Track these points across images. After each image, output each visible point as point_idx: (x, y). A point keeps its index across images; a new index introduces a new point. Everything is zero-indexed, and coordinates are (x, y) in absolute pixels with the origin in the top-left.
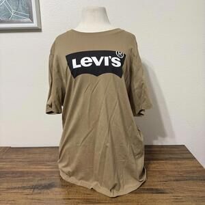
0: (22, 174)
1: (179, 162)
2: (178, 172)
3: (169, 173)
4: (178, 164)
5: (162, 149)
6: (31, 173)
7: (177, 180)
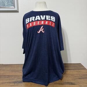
0: (9, 76)
1: (79, 70)
2: (80, 75)
3: (76, 76)
4: (79, 71)
5: (71, 65)
6: (13, 76)
7: (80, 79)
